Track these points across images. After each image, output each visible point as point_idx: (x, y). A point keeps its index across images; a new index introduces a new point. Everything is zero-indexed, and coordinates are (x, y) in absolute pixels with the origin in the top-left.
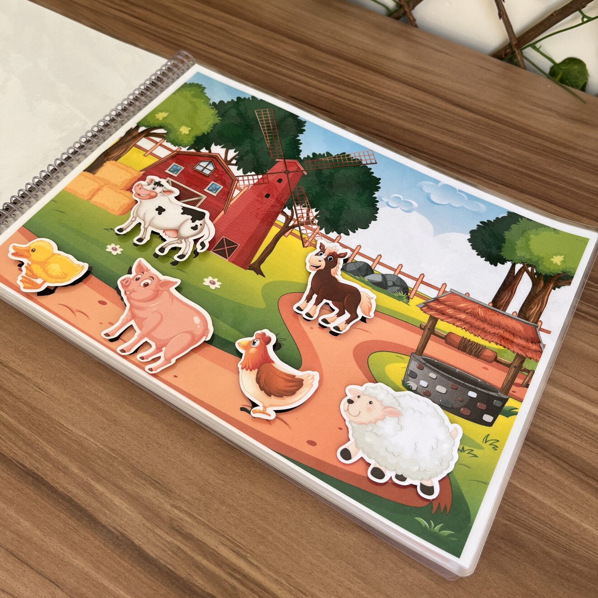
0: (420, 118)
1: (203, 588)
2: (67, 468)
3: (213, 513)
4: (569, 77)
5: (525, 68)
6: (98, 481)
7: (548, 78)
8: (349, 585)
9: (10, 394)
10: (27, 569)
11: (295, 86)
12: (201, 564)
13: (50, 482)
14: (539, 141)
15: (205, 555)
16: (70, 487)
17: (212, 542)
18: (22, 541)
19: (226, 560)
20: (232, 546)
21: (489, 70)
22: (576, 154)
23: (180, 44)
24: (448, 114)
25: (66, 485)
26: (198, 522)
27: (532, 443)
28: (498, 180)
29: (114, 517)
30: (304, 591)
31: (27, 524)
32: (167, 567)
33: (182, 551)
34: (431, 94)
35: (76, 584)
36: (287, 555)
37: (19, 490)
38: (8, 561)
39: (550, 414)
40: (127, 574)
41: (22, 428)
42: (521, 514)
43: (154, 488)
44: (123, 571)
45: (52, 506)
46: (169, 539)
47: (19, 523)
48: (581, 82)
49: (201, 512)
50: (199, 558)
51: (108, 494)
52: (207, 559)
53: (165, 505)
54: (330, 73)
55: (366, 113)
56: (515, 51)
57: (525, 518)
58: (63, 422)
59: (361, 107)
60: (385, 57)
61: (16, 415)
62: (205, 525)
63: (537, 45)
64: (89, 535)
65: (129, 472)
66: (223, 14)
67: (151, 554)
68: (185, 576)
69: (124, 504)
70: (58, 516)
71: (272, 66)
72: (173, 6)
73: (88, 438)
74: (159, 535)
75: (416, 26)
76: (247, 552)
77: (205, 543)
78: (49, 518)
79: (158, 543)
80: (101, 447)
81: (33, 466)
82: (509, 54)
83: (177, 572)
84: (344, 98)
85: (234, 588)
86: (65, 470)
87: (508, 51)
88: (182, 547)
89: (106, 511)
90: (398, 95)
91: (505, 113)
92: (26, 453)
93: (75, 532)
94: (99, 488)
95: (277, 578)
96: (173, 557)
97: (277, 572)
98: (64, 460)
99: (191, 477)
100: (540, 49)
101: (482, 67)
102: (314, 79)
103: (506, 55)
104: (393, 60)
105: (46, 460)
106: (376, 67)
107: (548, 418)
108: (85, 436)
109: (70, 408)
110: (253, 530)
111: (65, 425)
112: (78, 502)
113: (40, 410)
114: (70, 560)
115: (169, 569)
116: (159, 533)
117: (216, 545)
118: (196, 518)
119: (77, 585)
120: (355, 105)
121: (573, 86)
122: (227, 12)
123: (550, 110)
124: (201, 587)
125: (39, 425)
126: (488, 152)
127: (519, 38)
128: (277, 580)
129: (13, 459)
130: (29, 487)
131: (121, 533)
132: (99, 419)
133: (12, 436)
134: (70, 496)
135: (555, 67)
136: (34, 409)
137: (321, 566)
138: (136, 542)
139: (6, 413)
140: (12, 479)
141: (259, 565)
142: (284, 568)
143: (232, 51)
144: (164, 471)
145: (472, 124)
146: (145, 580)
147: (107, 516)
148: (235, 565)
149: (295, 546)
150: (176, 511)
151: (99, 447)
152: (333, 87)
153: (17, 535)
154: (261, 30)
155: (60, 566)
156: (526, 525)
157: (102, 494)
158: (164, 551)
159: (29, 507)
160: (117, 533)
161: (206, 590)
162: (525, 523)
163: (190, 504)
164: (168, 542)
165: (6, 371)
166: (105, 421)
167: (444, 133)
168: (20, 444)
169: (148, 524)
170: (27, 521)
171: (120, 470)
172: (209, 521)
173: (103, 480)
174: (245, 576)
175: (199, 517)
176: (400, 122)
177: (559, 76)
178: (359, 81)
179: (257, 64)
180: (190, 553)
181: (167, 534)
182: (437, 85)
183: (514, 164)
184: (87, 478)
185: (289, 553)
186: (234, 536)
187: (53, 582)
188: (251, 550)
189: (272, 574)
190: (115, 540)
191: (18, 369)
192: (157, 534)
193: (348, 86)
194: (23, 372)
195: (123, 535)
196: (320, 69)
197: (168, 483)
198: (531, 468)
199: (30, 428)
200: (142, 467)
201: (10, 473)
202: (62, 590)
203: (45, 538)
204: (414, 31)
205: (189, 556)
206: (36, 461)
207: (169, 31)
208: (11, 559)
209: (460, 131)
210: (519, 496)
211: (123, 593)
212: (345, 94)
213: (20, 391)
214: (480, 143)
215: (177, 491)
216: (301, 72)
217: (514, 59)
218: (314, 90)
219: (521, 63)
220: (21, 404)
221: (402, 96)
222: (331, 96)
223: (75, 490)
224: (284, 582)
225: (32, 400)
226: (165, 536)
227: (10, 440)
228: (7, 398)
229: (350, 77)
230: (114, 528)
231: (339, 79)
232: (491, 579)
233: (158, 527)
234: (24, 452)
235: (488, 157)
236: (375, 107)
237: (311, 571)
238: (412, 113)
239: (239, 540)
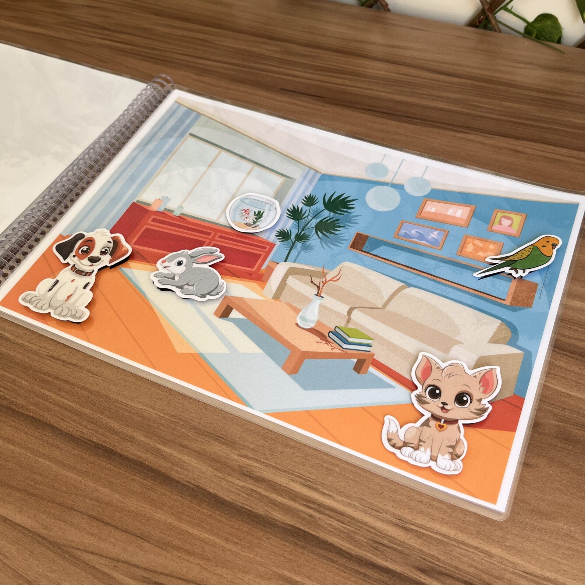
0: (408, 90)
1: (282, 520)
2: (133, 438)
3: (279, 456)
4: (544, 33)
5: (500, 32)
6: (165, 445)
7: (524, 37)
8: (419, 498)
9: (67, 382)
10: (112, 530)
11: (284, 79)
12: (276, 501)
13: (120, 451)
14: (526, 92)
15: (278, 492)
16: (139, 454)
17: (282, 480)
18: (102, 506)
19: (299, 494)
20: (303, 481)
21: (466, 38)
22: (564, 99)
23: (167, 59)
24: (433, 82)
25: (134, 452)
26: (266, 466)
27: (570, 352)
28: (493, 132)
29: (186, 473)
30: (378, 510)
31: (105, 491)
32: (244, 508)
33: (256, 492)
34: (415, 68)
35: (161, 535)
36: (356, 481)
37: (91, 463)
38: (93, 526)
39: (582, 325)
40: (208, 519)
41: (84, 410)
42: (571, 415)
43: (219, 443)
44: (204, 517)
45: (126, 471)
46: (242, 484)
47: (97, 491)
48: (556, 36)
49: (267, 456)
50: (273, 496)
51: (176, 454)
52: (282, 496)
53: (232, 455)
54: (316, 64)
55: (356, 92)
56: (489, 16)
57: (575, 417)
58: (121, 399)
59: (350, 88)
60: (364, 42)
61: (76, 400)
62: (273, 467)
63: (509, 7)
64: (166, 492)
65: (192, 433)
66: (203, 28)
67: (227, 499)
68: (263, 513)
69: (193, 460)
70: (133, 480)
71: (258, 66)
72: (154, 27)
73: (147, 409)
74: (232, 482)
75: (389, 10)
76: (317, 485)
77: (276, 483)
78: (125, 483)
79: (233, 489)
80: (162, 415)
81: (101, 440)
82: (483, 21)
83: (255, 511)
84: (333, 83)
85: (311, 516)
86: (132, 440)
87: (482, 17)
88: (255, 489)
89: (178, 469)
90: (383, 73)
91: (489, 73)
92: (92, 430)
93: (152, 491)
94: (167, 450)
95: (350, 502)
96: (248, 499)
97: (349, 497)
98: (130, 432)
99: (252, 428)
100: (513, 10)
101: (459, 37)
102: (300, 71)
103: (480, 22)
104: (373, 43)
105: (112, 434)
106: (358, 52)
107: (580, 329)
108: (144, 408)
109: (125, 386)
110: (320, 465)
111: (123, 401)
112: (150, 465)
113: (97, 392)
114: (152, 515)
115: (247, 509)
116: (230, 480)
117: (287, 482)
118: (264, 463)
119: (163, 536)
120: (344, 87)
121: (548, 41)
122: (206, 25)
123: (532, 64)
124: (280, 520)
125: (100, 405)
126: (479, 109)
127: (490, 2)
128: (350, 504)
129: (81, 436)
130: (100, 458)
131: (195, 485)
132: (154, 392)
133: (76, 418)
134: (141, 461)
135: (529, 27)
136: (92, 392)
137: (390, 486)
138: (211, 490)
139: (66, 399)
140: (84, 454)
141: (331, 493)
142: (355, 493)
143: (218, 58)
144: (226, 427)
145: (459, 88)
146: (226, 521)
147: (179, 472)
148: (309, 497)
149: (362, 473)
150: (244, 460)
151: (159, 415)
152: (320, 75)
153: (98, 501)
154: (242, 36)
155: (143, 521)
156: (577, 423)
157: (170, 455)
158: (239, 494)
159: (104, 476)
160: (192, 486)
161: (285, 522)
163: (255, 451)
164: (241, 487)
165: (59, 363)
166: (161, 392)
167: (433, 100)
168: (85, 423)
169: (219, 474)
170: (105, 487)
171: (183, 432)
172: (276, 463)
173: (170, 443)
174: (320, 505)
175: (265, 461)
176: (390, 96)
177: (534, 35)
178: (344, 66)
179: (244, 66)
180: (263, 492)
181: (239, 480)
182: (419, 59)
183: (505, 116)
184: (153, 443)
185: (357, 479)
186: (302, 473)
187: (139, 537)
188: (320, 482)
189: (346, 500)
190: (190, 492)
191: (70, 360)
192: (230, 482)
193: (334, 72)
194: (74, 361)
195: (197, 487)
196: (304, 62)
197: (231, 436)
198: (573, 374)
199: (91, 409)
200: (203, 426)
201: (80, 450)
202: (149, 543)
203: (125, 500)
204: (388, 15)
205: (264, 495)
206: (103, 436)
207: (154, 49)
208: (95, 523)
209: (449, 95)
210: (566, 399)
211: (207, 536)
212: (332, 80)
213: (75, 378)
214: (470, 103)
215: (241, 442)
216: (287, 67)
217: (488, 24)
218: (302, 80)
219: (496, 27)
220: (78, 389)
221: (387, 74)
222: (320, 83)
223: (144, 455)
224: (358, 505)
225: (88, 384)
226: (237, 482)
227: (75, 421)
228: (64, 386)
229: (335, 64)
230: (188, 482)
231: (325, 67)
232: (553, 474)
233: (229, 475)
234: (90, 430)
235: (479, 113)
236: (363, 86)
237: (381, 492)
238: (398, 86)
239: (308, 475)
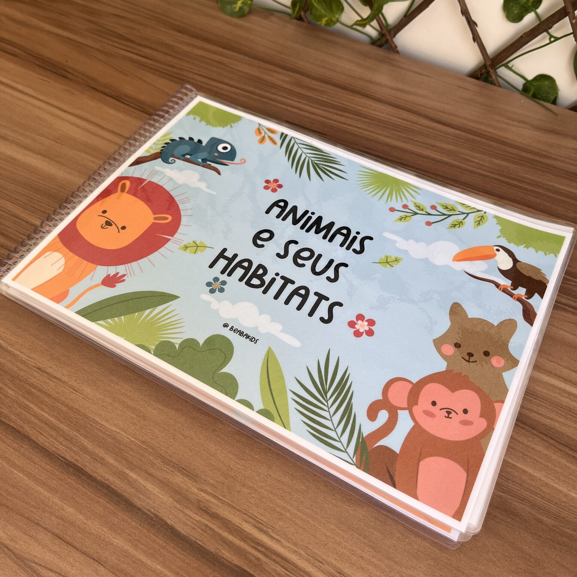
0: (405, 136)
1: (230, 560)
2: (104, 459)
3: (236, 495)
4: (541, 92)
5: (500, 86)
6: (132, 470)
7: (522, 94)
8: (361, 553)
9: (49, 396)
10: (72, 549)
11: (290, 111)
12: (228, 539)
13: (89, 472)
14: (516, 151)
15: (231, 531)
16: (107, 476)
17: (236, 519)
18: (66, 525)
19: (249, 535)
20: (255, 523)
21: (467, 89)
22: (550, 162)
23: (184, 78)
24: (430, 130)
25: (103, 474)
26: (223, 503)
27: (521, 422)
28: (479, 188)
29: (148, 501)
30: (321, 560)
31: (71, 510)
32: (196, 543)
33: (210, 528)
34: (414, 113)
35: (117, 561)
36: (304, 529)
37: (61, 480)
38: (55, 544)
39: (536, 396)
40: (162, 551)
41: (61, 426)
42: (514, 486)
43: (182, 474)
44: (158, 548)
45: (92, 493)
46: (198, 518)
47: (63, 510)
48: (551, 96)
49: (225, 494)
50: (225, 534)
51: (141, 481)
52: (233, 535)
53: (192, 488)
54: (322, 99)
55: (356, 133)
56: (490, 71)
57: (518, 489)
58: (97, 420)
59: (350, 128)
60: (370, 82)
61: (56, 415)
62: (229, 505)
63: (510, 65)
64: (125, 517)
65: (158, 461)
66: (221, 49)
67: (183, 532)
68: (214, 550)
69: (156, 489)
70: (98, 502)
71: (268, 94)
72: (175, 44)
73: (120, 432)
74: (188, 515)
75: (398, 52)
76: (268, 528)
77: (230, 521)
78: (90, 504)
79: (188, 523)
80: (133, 439)
81: (73, 459)
82: (484, 74)
83: (207, 547)
84: (335, 121)
85: (258, 559)
86: (102, 461)
87: (483, 71)
88: (210, 525)
89: (141, 496)
90: (384, 115)
91: (483, 128)
92: (66, 447)
93: (114, 515)
94: (133, 475)
95: (296, 549)
96: (202, 534)
97: (295, 544)
98: (101, 453)
99: (214, 464)
100: (513, 68)
101: (460, 87)
102: (306, 105)
103: (481, 75)
104: (379, 84)
105: (84, 453)
106: (363, 91)
107: (534, 400)
108: (118, 430)
109: (103, 406)
110: (273, 508)
111: (99, 421)
112: (116, 489)
113: (77, 409)
114: (111, 540)
115: (199, 545)
116: (188, 513)
117: (240, 522)
118: (221, 499)
119: (118, 562)
120: (345, 126)
121: (544, 100)
122: (224, 48)
123: (525, 123)
124: (228, 559)
125: (77, 422)
126: (470, 164)
127: (492, 59)
128: (296, 551)
129: (56, 453)
130: (71, 477)
131: (154, 514)
132: (129, 416)
133: (54, 433)
134: (108, 483)
135: (528, 84)
136: (71, 408)
137: (335, 537)
138: (169, 522)
139: (46, 413)
140: (55, 471)
141: (279, 539)
142: (302, 540)
143: (232, 83)
144: (190, 459)
145: (453, 139)
146: (178, 555)
147: (142, 499)
148: (259, 540)
149: (311, 521)
150: (203, 494)
151: (130, 440)
152: (325, 111)
153: (62, 519)
154: (256, 62)
155: (102, 545)
156: (518, 496)
157: (136, 481)
158: (194, 529)
159: (71, 495)
160: (151, 515)
161: (233, 562)
162: (517, 494)
163: (214, 487)
164: (197, 521)
165: (44, 375)
166: (135, 417)
167: (428, 148)
168: (61, 439)
169: (178, 506)
170: (70, 507)
171: (150, 460)
172: (232, 501)
173: (136, 469)
174: (267, 548)
175: (222, 498)
176: (387, 140)
177: (531, 92)
178: (348, 104)
179: (254, 94)
180: (217, 530)
181: (196, 514)
182: (419, 105)
183: (493, 173)
184: (122, 467)
185: (306, 527)
186: (256, 515)
187: (96, 560)
188: (271, 526)
189: (292, 547)
190: (149, 521)
191: (55, 374)
192: (187, 515)
193: (337, 109)
194: (59, 376)
195: (157, 516)
196: (312, 95)
197: (194, 469)
198: (521, 445)
199: (68, 425)
200: (170, 455)
201: (53, 466)
202: (105, 567)
203: (87, 521)
204: (396, 57)
205: (217, 533)
206: (75, 454)
207: (173, 67)
208: (58, 541)
209: (443, 145)
210: (512, 470)
211: (159, 567)
212: (335, 117)
213: (58, 393)
214: (461, 156)
215: (203, 476)
216: (294, 99)
217: (489, 78)
218: (307, 114)
219: (496, 82)
220: (59, 404)
221: (388, 116)
222: (323, 119)
223: (111, 479)
224: (303, 553)
225: (69, 400)
226: (194, 516)
227: (52, 436)
228: (46, 399)
229: (340, 101)
230: (148, 510)
231: (330, 103)
232: (489, 544)
233: (187, 508)
234: (65, 447)
235: (469, 168)
236: (364, 127)
237: (326, 543)
238: (397, 131)
239: (260, 517)
